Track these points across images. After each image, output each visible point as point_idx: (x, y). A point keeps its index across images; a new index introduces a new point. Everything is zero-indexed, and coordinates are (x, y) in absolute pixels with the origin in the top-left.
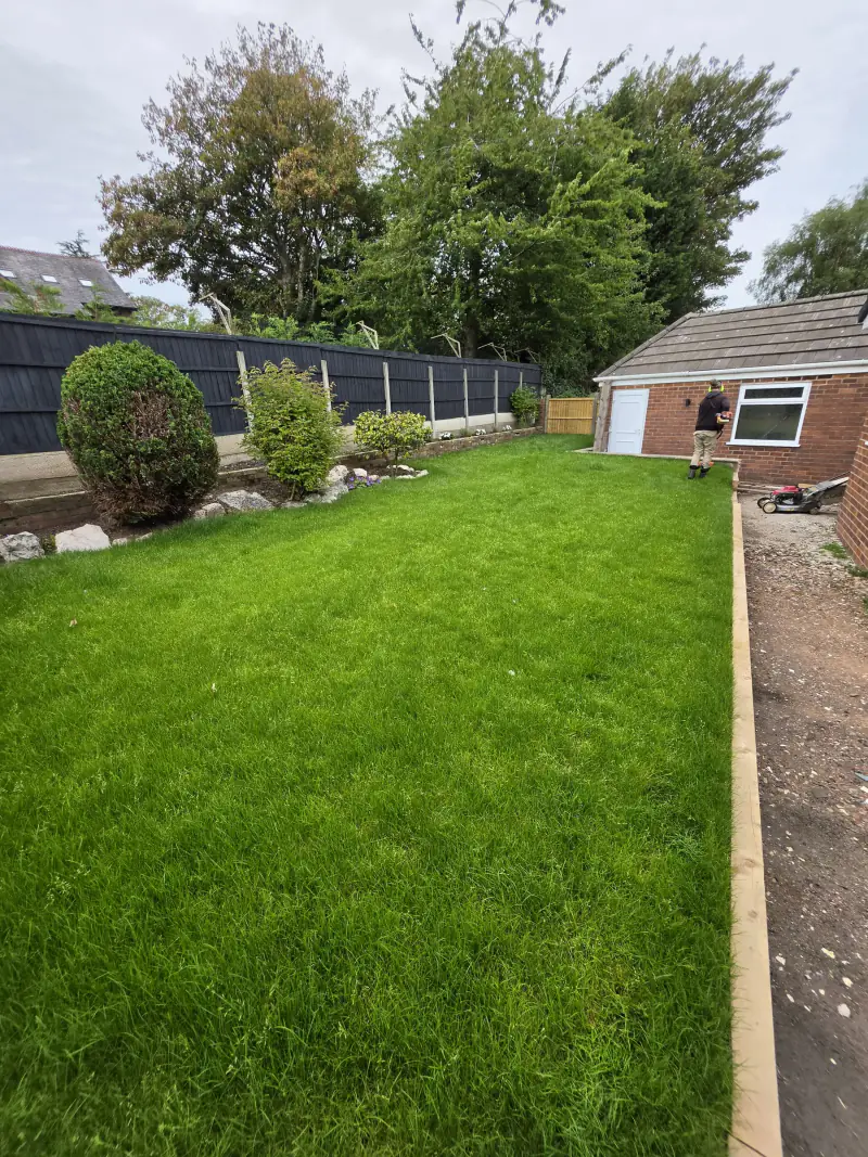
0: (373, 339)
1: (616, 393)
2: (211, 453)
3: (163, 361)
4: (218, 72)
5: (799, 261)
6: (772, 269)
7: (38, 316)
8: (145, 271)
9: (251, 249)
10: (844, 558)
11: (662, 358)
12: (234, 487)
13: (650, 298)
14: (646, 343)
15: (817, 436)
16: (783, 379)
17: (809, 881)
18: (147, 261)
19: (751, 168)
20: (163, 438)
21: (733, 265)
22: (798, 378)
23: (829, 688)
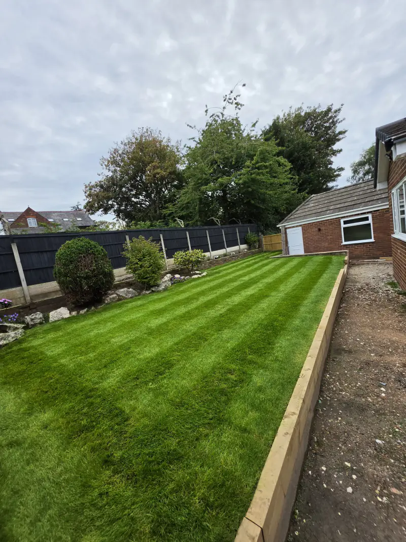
0: (182, 224)
1: (288, 230)
2: (111, 276)
3: (93, 243)
4: (125, 145)
5: (367, 167)
6: (355, 171)
7: (53, 233)
8: (100, 212)
9: (139, 198)
10: (396, 287)
11: (304, 214)
12: (123, 287)
13: (300, 191)
14: (297, 209)
15: (381, 235)
16: (358, 214)
17: (345, 432)
18: (100, 209)
19: (335, 138)
20: (91, 270)
21: (337, 173)
22: (364, 213)
23: (376, 346)
